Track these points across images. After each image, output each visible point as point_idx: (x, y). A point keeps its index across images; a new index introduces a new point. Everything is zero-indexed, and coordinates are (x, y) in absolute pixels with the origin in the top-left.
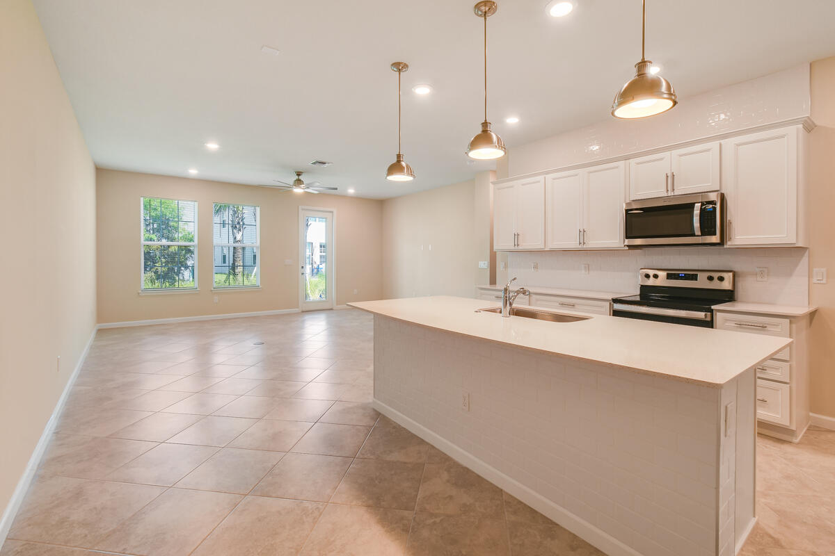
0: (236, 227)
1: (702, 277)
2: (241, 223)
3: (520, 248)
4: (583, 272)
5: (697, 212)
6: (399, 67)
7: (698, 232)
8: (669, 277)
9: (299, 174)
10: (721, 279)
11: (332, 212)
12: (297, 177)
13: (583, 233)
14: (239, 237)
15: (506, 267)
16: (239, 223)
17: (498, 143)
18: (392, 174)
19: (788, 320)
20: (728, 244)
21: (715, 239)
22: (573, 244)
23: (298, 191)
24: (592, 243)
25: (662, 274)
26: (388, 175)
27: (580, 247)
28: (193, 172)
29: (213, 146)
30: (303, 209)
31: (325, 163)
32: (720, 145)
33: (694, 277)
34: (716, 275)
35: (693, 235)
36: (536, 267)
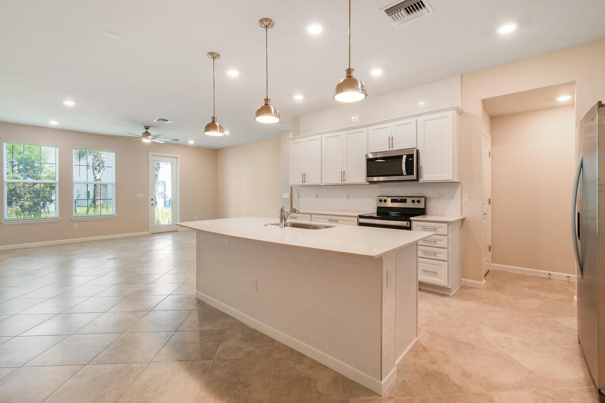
0: (96, 168)
1: (409, 200)
2: (101, 165)
3: (307, 183)
4: (345, 199)
5: (404, 161)
6: (214, 55)
7: (405, 173)
8: (393, 201)
9: (147, 128)
10: (419, 201)
11: (177, 158)
12: (145, 130)
13: (343, 173)
14: (98, 177)
15: (299, 197)
16: (99, 165)
17: (275, 113)
18: (208, 131)
19: (447, 224)
20: (421, 180)
21: (414, 177)
22: (338, 181)
23: (146, 141)
24: (350, 180)
25: (389, 199)
26: (205, 131)
27: (342, 182)
28: (54, 123)
29: (69, 103)
30: (152, 155)
31: (167, 121)
32: (417, 120)
33: (404, 201)
34: (416, 199)
35: (402, 175)
36: (317, 197)
